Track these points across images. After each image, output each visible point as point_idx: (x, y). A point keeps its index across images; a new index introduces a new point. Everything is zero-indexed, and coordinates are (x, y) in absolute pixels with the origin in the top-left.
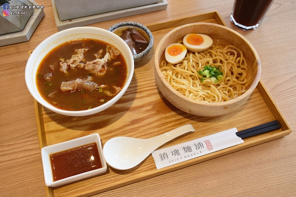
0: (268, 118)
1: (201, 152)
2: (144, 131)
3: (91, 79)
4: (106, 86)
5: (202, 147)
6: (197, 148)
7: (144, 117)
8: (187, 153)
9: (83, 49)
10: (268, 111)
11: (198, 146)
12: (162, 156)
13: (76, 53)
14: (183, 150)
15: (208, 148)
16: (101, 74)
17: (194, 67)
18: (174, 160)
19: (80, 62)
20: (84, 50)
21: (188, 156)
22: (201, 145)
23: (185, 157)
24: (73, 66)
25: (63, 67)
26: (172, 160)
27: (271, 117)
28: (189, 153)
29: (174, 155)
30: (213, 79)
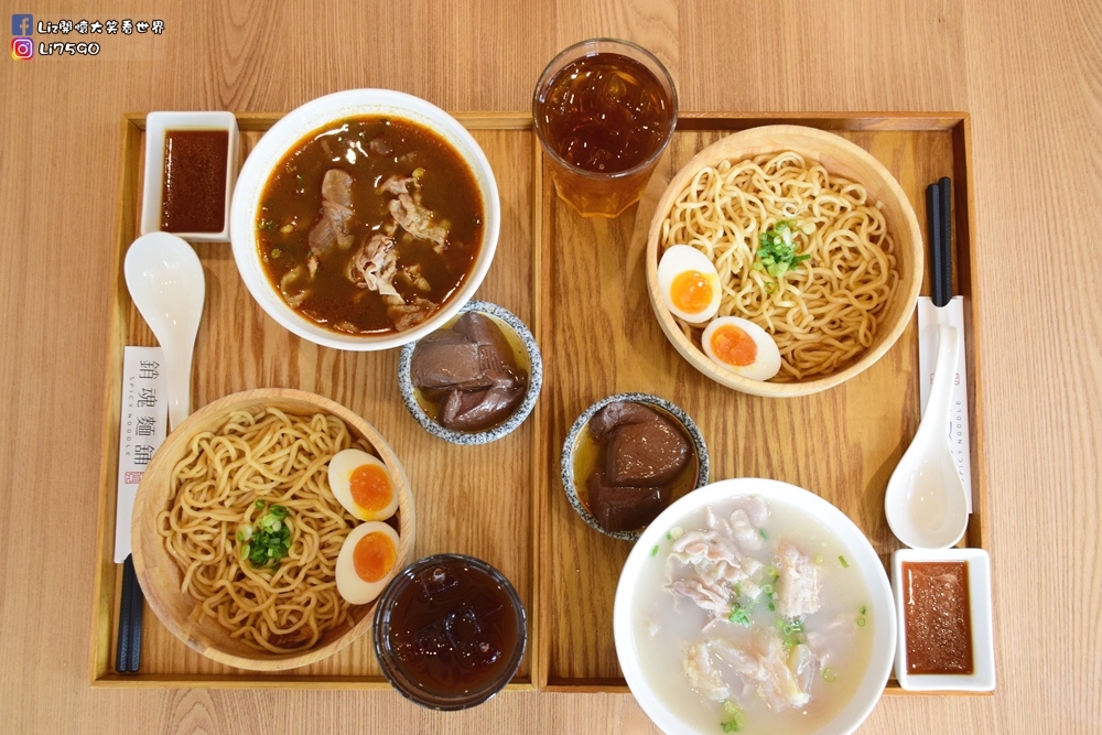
0: (156, 658)
1: (128, 453)
2: (228, 349)
3: (340, 242)
4: (312, 275)
5: (137, 461)
6: (138, 449)
7: (263, 358)
8: (135, 422)
9: (441, 241)
10: (174, 667)
11: (142, 451)
12: (151, 368)
13: (435, 222)
14: (146, 416)
15: (131, 473)
16: (350, 271)
17: (312, 510)
18: (132, 389)
19: (399, 226)
20: (437, 244)
21: (129, 424)
22: (141, 461)
23: (130, 416)
24: (394, 206)
25: (396, 183)
26: (132, 385)
27: (156, 665)
28: (133, 428)
29: (142, 393)
30: (247, 531)
